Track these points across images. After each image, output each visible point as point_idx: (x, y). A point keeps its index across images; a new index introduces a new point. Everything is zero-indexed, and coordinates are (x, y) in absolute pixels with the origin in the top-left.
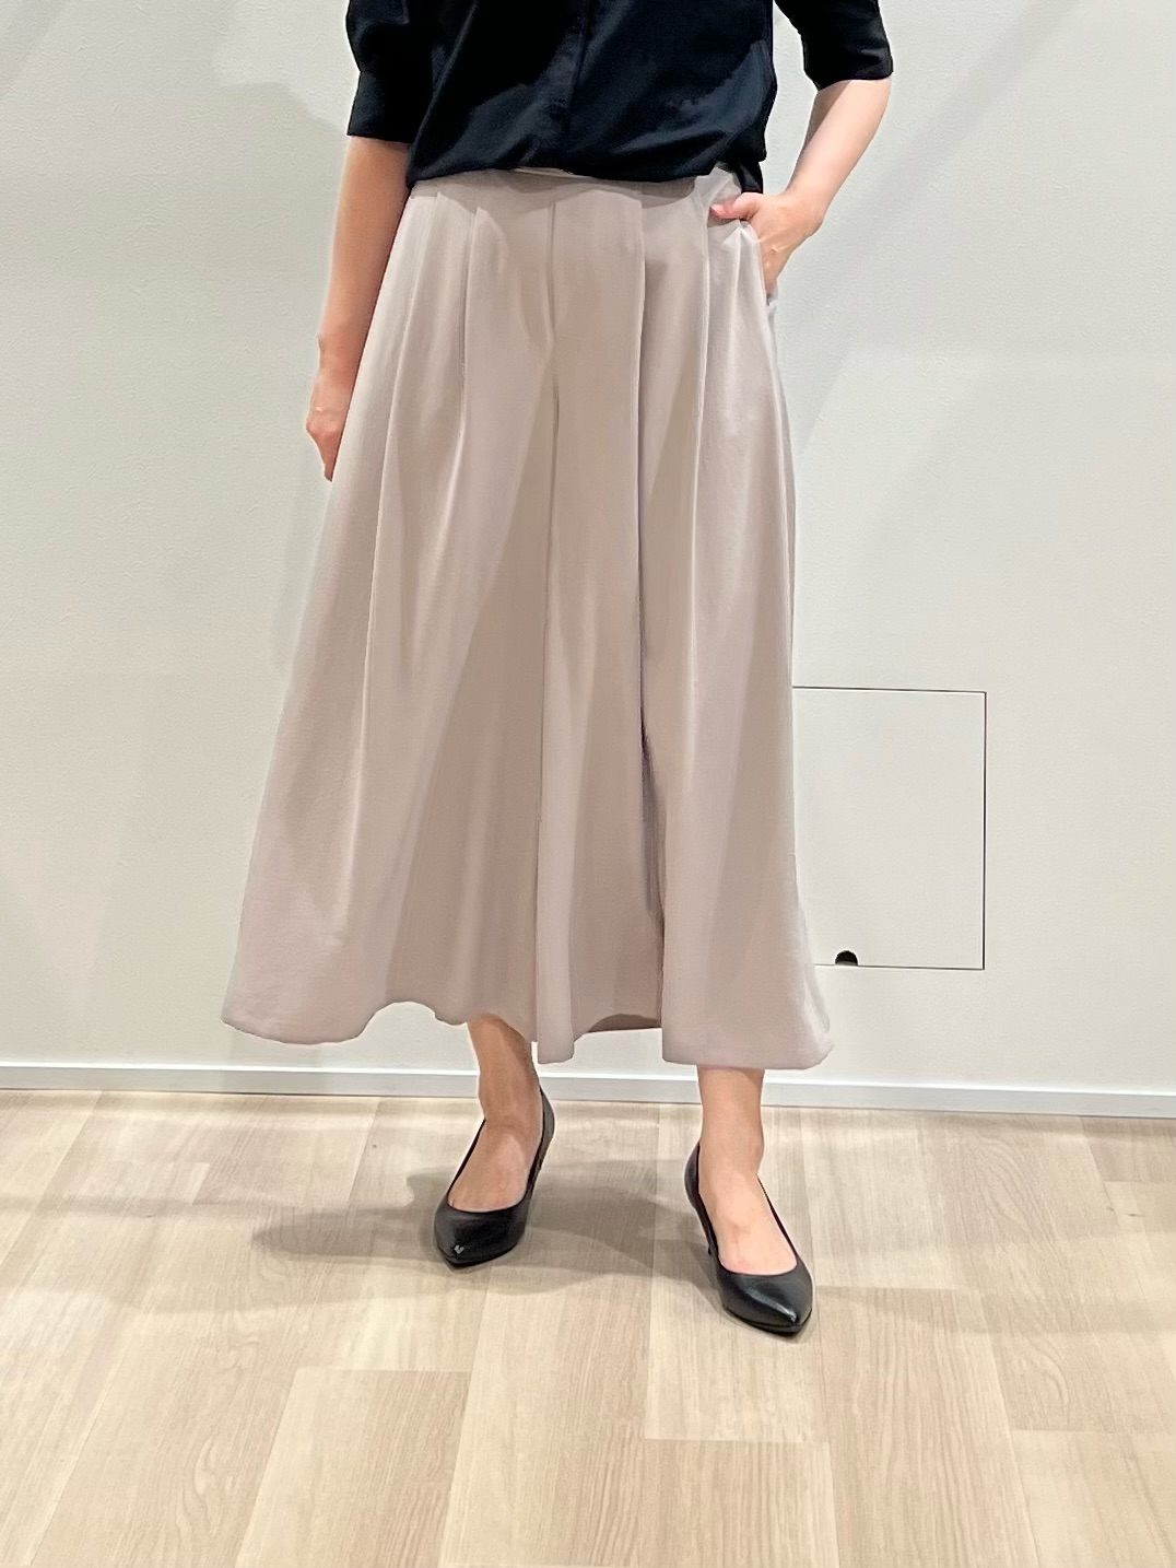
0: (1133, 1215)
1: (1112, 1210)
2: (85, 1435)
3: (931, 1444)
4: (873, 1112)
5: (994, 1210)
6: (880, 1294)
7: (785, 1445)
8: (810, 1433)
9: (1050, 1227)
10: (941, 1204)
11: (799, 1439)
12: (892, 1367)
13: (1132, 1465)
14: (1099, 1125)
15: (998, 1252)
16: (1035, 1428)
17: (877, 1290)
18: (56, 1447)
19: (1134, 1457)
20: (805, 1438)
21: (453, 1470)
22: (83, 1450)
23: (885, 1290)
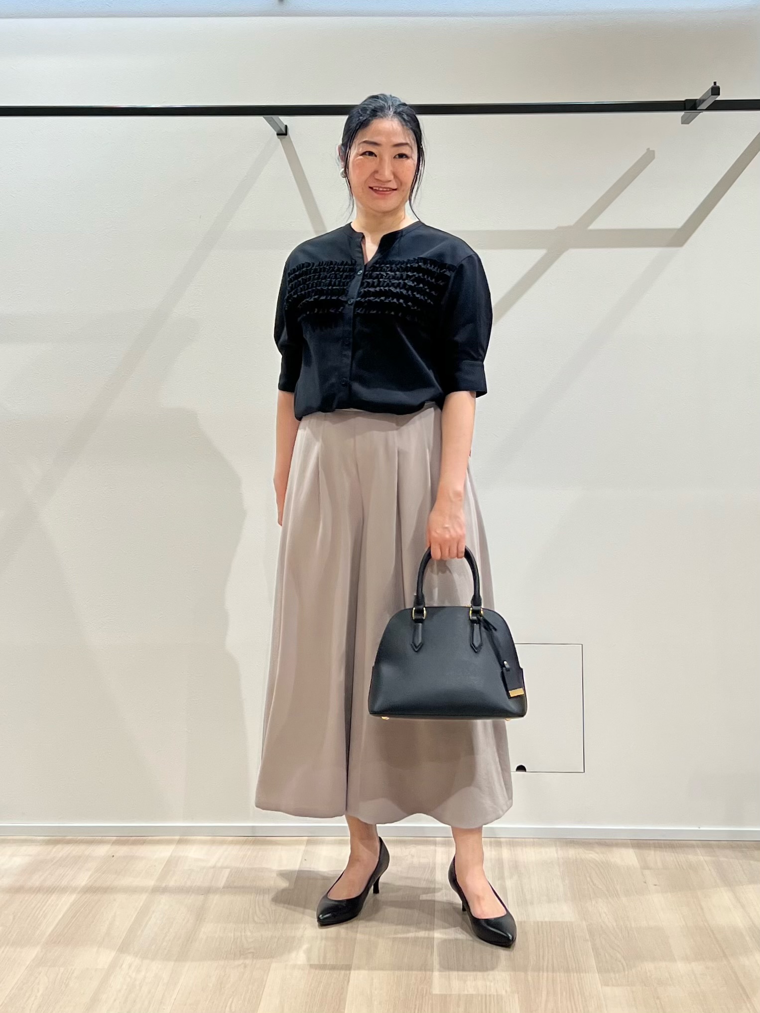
0: (655, 885)
1: (645, 883)
2: (174, 997)
3: (564, 994)
4: (535, 840)
5: (591, 884)
6: (540, 924)
7: (497, 995)
8: (508, 989)
9: (617, 891)
10: (567, 882)
11: (504, 993)
12: (546, 959)
13: (658, 1002)
14: (640, 844)
15: (593, 903)
16: (613, 985)
17: (538, 922)
18: (161, 1003)
19: (658, 998)
20: (506, 991)
21: (344, 1009)
22: (173, 1004)
23: (542, 922)
